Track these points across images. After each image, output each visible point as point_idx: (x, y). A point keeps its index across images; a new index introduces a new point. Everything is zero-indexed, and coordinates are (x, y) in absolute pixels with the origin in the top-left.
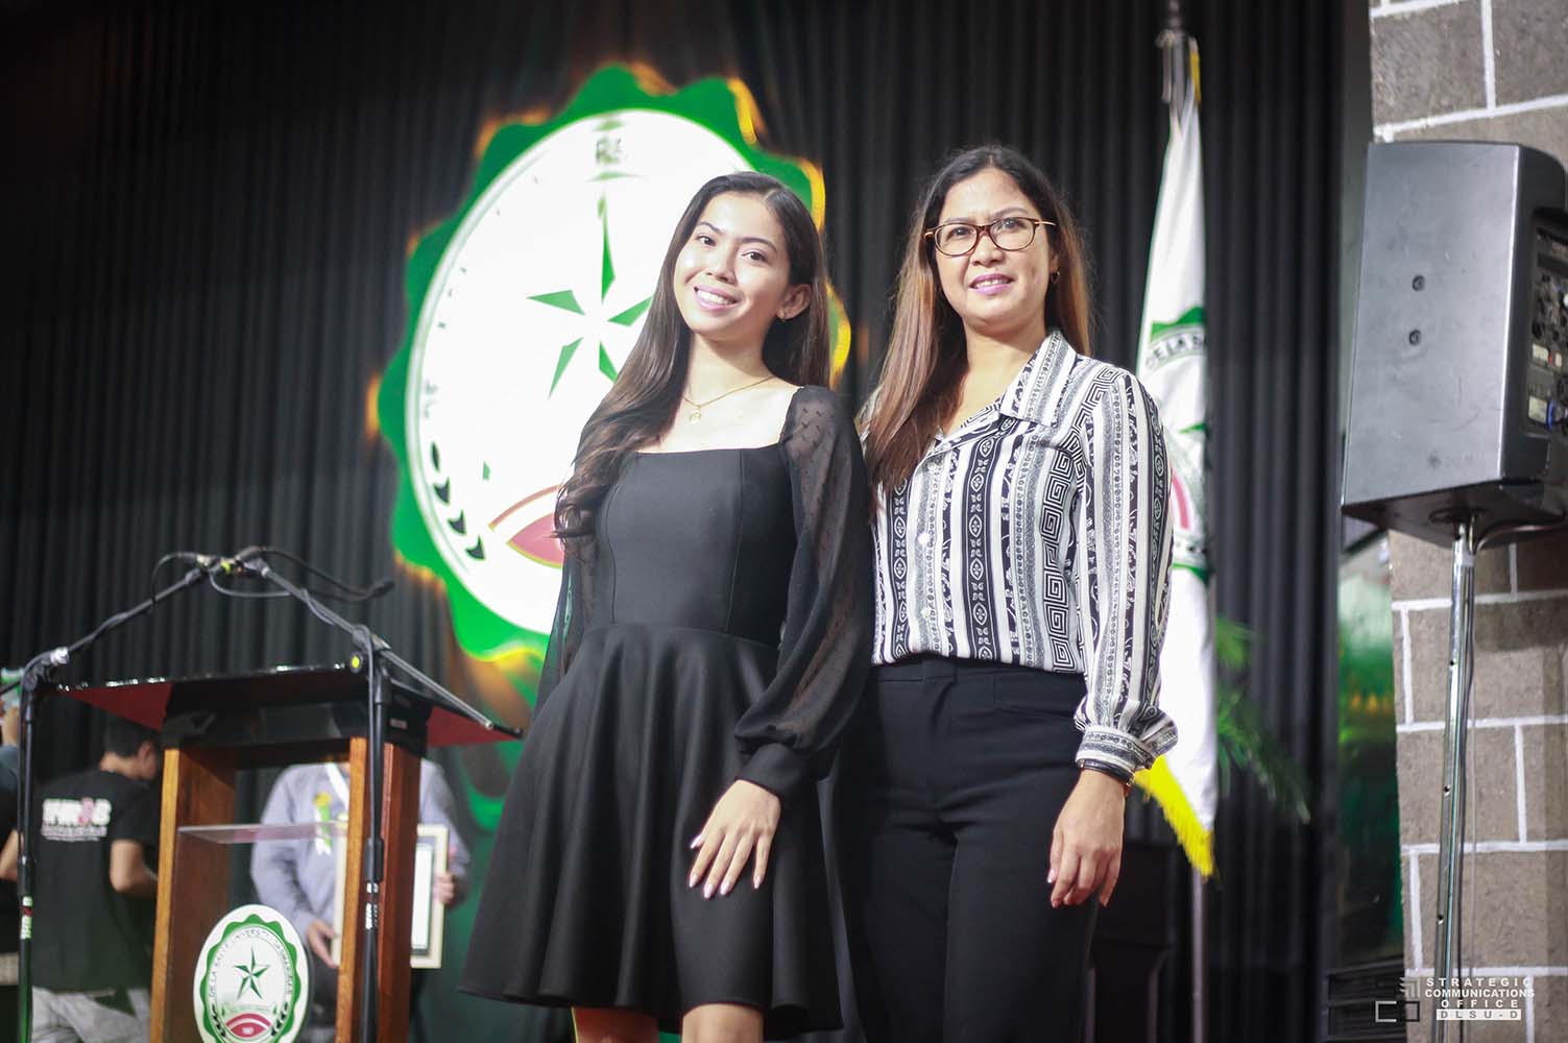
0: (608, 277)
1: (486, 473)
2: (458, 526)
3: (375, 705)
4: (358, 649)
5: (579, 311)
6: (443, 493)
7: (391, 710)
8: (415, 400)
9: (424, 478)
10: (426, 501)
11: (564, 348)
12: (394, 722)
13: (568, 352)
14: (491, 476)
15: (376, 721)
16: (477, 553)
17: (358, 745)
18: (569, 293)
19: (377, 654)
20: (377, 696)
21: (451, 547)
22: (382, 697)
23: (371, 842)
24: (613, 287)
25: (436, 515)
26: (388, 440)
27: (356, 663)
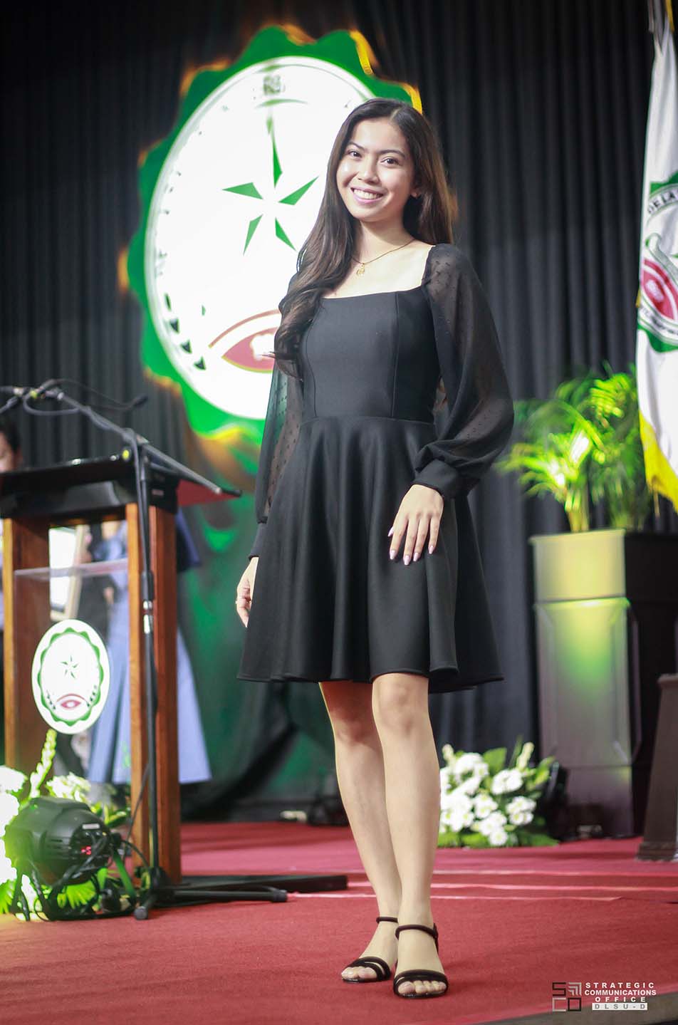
0: (277, 172)
1: (203, 310)
2: (187, 348)
3: (141, 483)
4: (126, 445)
5: (260, 198)
6: (175, 326)
7: (152, 484)
8: (151, 264)
9: (161, 316)
10: (165, 333)
11: (251, 223)
12: (155, 492)
13: (254, 225)
14: (206, 314)
15: (143, 492)
16: (201, 365)
17: (132, 510)
18: (251, 185)
19: (140, 448)
20: (142, 476)
21: (183, 363)
22: (146, 475)
23: (145, 574)
24: (281, 178)
25: (173, 341)
26: (136, 293)
27: (126, 454)
